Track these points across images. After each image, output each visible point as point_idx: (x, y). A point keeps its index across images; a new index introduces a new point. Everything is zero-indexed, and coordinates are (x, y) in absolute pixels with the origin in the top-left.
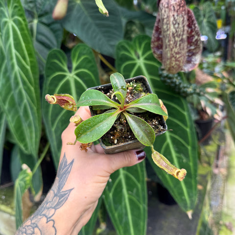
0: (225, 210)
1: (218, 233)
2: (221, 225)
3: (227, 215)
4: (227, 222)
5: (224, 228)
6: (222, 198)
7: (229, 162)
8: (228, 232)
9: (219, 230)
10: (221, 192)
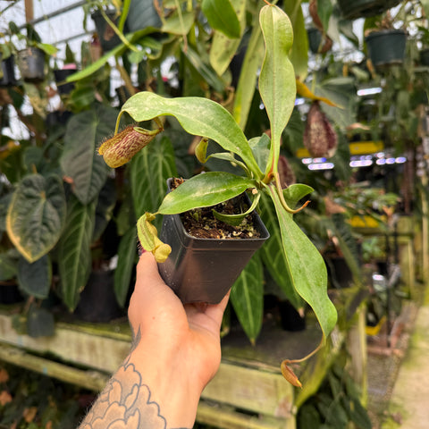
0: (395, 400)
1: (380, 426)
2: (386, 416)
3: (395, 405)
4: (394, 413)
5: (390, 420)
6: (393, 386)
7: (410, 341)
8: (395, 425)
9: (382, 422)
10: (391, 379)
